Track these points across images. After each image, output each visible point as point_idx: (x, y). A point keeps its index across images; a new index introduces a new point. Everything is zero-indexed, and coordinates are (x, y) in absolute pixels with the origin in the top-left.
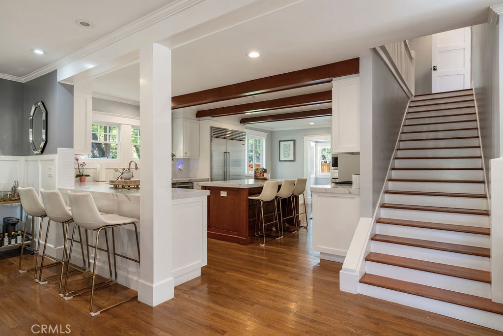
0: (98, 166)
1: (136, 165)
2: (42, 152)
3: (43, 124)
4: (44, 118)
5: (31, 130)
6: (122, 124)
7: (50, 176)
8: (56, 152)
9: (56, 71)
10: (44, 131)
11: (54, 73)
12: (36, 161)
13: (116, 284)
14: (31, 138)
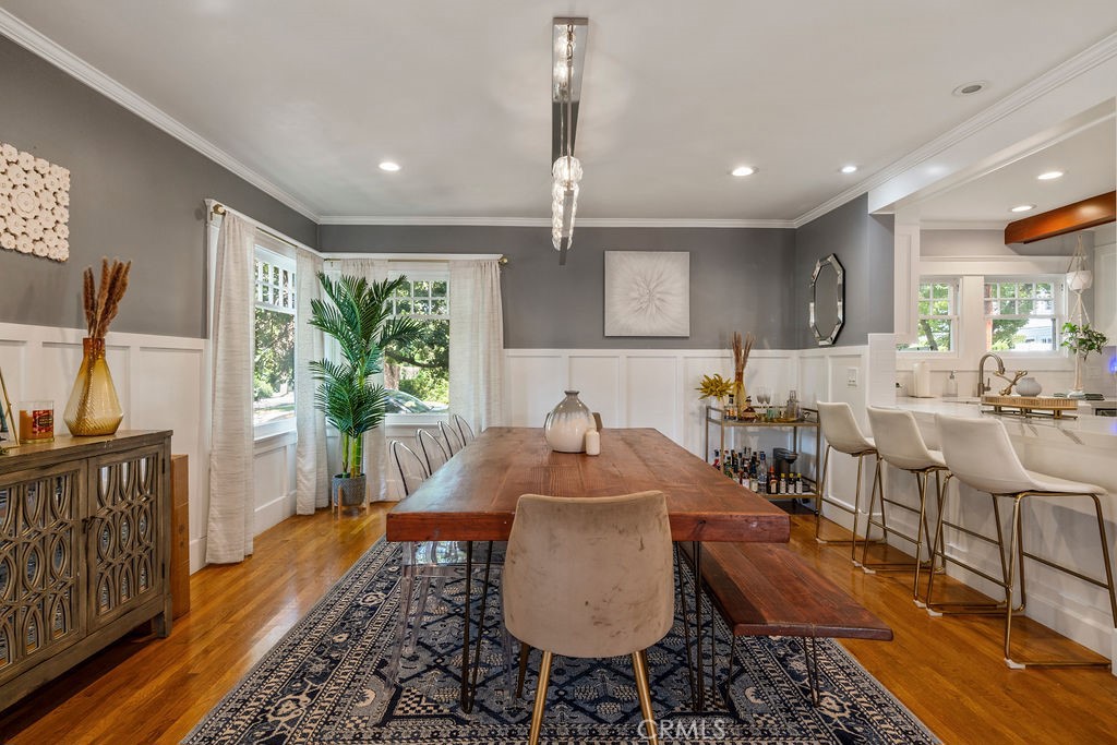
0: (916, 365)
1: (1001, 364)
2: (835, 342)
3: (837, 293)
4: (840, 281)
5: (812, 305)
6: (962, 276)
7: (852, 384)
8: (865, 342)
9: (865, 196)
10: (840, 304)
11: (863, 200)
12: (823, 357)
13: (1024, 617)
14: (812, 320)
